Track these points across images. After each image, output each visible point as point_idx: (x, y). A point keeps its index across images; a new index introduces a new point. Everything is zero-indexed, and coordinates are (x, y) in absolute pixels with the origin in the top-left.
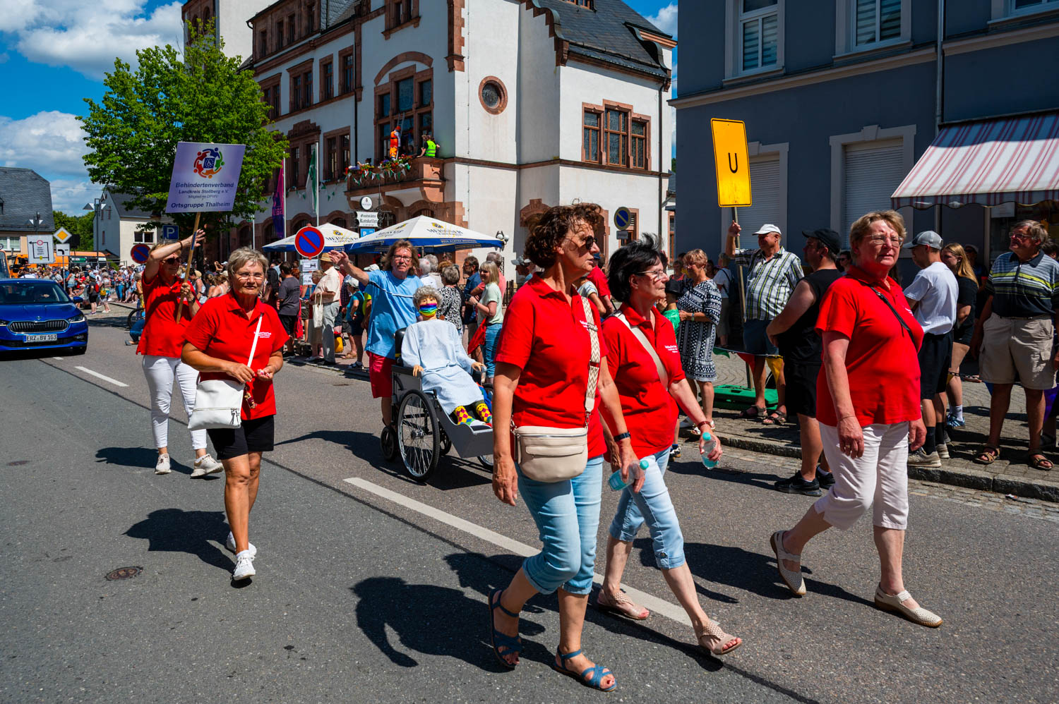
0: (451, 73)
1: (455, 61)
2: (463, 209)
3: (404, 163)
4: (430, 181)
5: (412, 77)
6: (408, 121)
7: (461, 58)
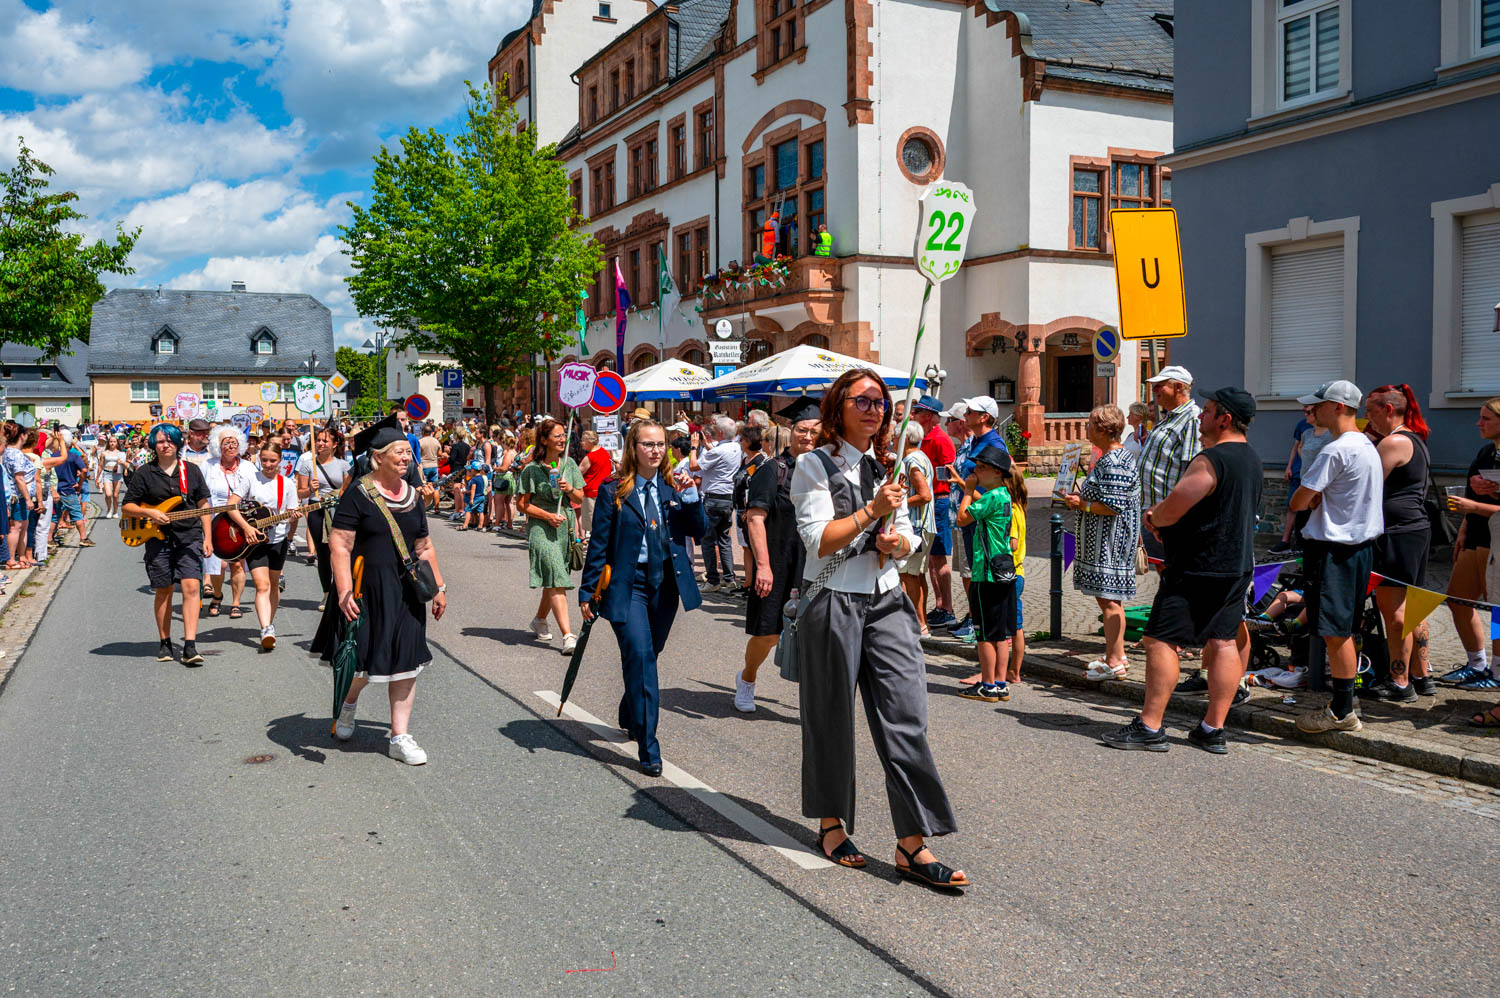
0: (853, 128)
1: (858, 111)
2: (871, 333)
3: (781, 267)
4: (820, 292)
5: (796, 137)
6: (791, 202)
7: (866, 105)
